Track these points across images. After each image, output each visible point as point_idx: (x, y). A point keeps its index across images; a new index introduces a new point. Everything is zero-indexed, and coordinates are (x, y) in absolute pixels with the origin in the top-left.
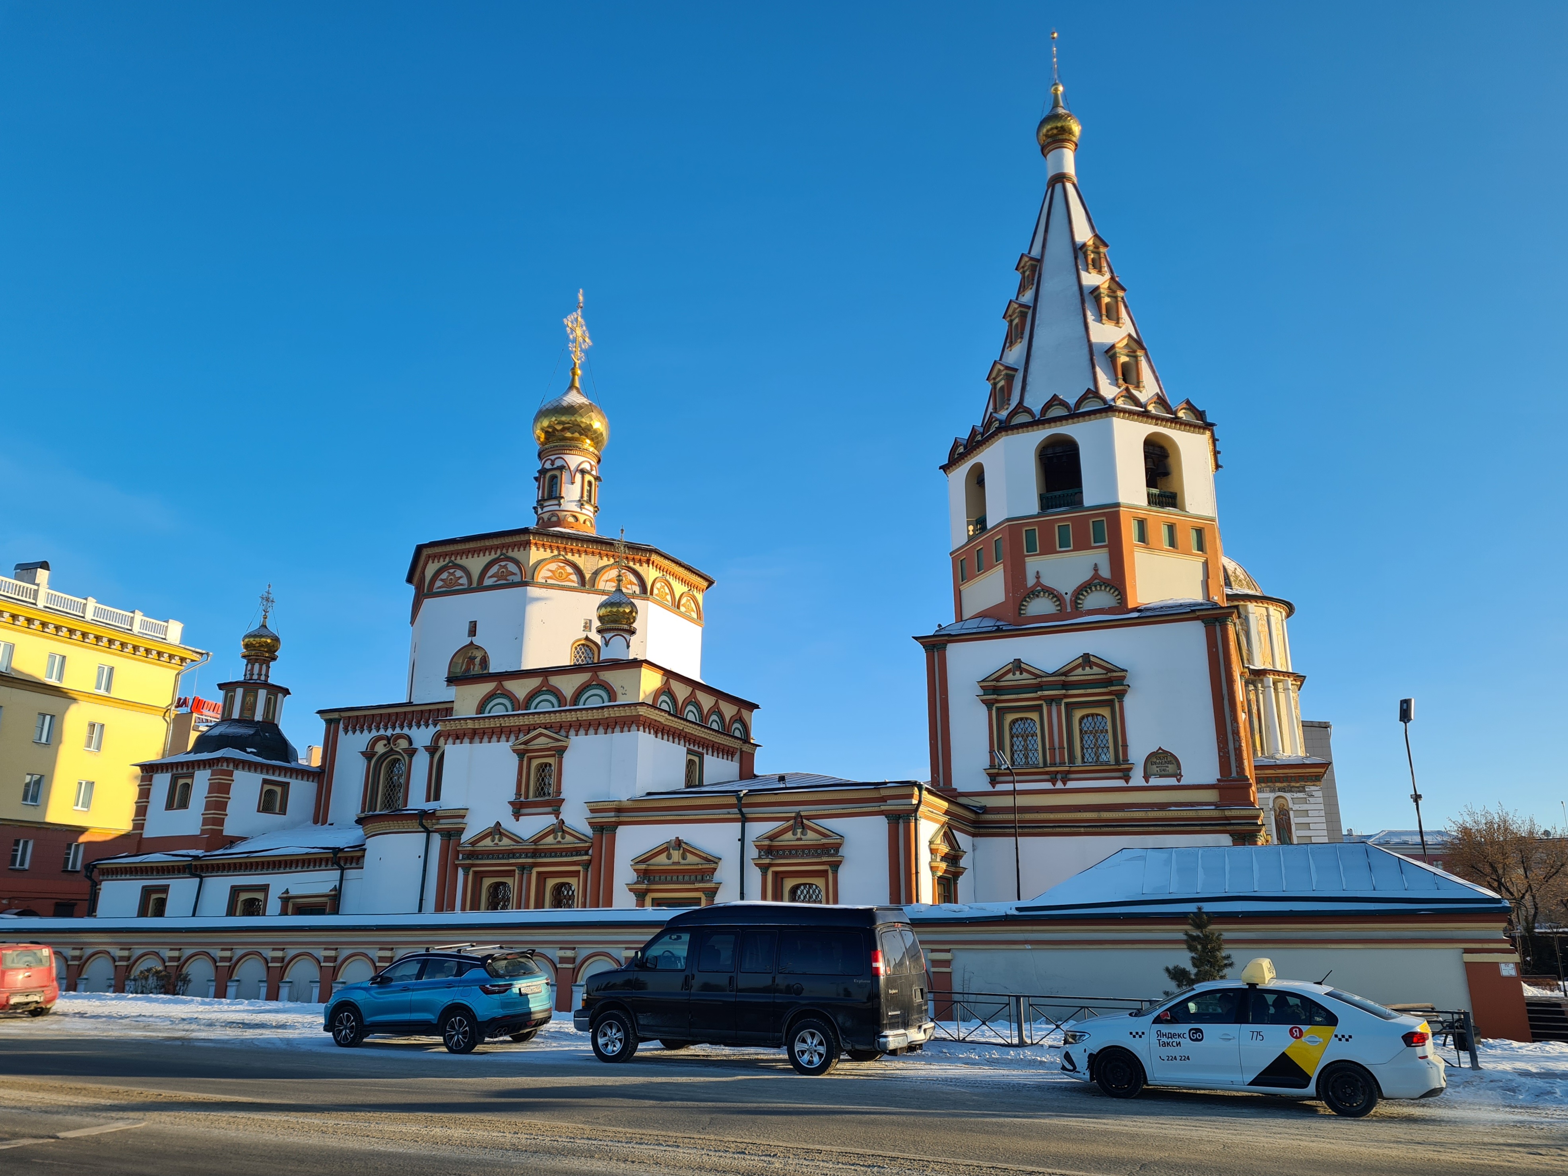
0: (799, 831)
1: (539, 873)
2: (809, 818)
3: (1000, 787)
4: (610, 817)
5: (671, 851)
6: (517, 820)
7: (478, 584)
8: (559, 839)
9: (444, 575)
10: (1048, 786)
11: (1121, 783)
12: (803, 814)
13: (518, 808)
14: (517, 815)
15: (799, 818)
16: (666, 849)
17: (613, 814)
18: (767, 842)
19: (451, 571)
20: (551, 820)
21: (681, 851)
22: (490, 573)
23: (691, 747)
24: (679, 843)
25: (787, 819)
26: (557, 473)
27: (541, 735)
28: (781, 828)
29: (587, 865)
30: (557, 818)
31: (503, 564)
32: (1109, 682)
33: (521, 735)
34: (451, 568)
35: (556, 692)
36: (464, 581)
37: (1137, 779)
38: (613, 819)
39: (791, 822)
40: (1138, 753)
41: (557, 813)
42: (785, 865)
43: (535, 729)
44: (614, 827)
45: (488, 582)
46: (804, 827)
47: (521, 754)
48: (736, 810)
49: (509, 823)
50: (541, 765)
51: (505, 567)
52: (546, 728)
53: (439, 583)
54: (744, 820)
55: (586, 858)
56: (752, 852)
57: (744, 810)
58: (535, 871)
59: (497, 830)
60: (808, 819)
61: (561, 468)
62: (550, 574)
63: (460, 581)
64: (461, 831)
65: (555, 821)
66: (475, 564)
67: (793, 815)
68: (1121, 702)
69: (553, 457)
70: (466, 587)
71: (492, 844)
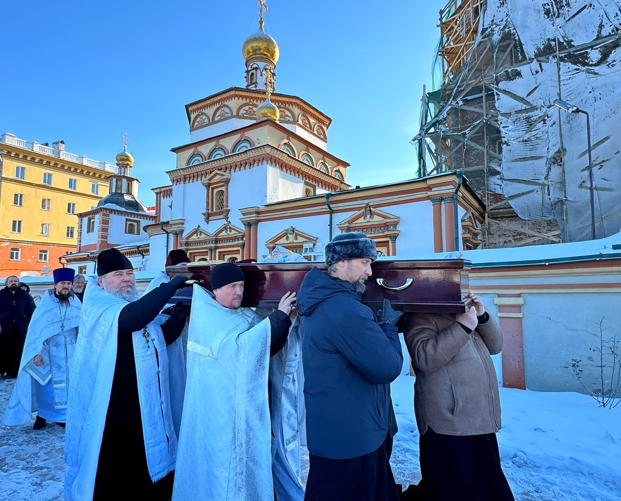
0: (368, 216)
1: (220, 252)
2: (375, 206)
4: (253, 217)
5: (289, 235)
6: (208, 224)
7: (212, 121)
8: (228, 232)
9: (198, 120)
12: (370, 204)
13: (208, 217)
14: (207, 221)
15: (368, 206)
16: (286, 234)
17: (255, 215)
18: (347, 225)
19: (201, 117)
20: (224, 222)
21: (294, 235)
22: (217, 115)
23: (307, 180)
24: (293, 230)
25: (359, 209)
26: (254, 71)
27: (217, 174)
28: (356, 215)
29: (243, 246)
30: (227, 221)
31: (222, 109)
33: (207, 176)
34: (201, 115)
35: (223, 148)
36: (206, 121)
39: (363, 210)
41: (227, 218)
43: (213, 171)
44: (257, 222)
45: (216, 119)
46: (371, 213)
47: (208, 186)
48: (327, 206)
49: (204, 227)
50: (219, 191)
52: (219, 170)
53: (196, 124)
54: (332, 212)
55: (241, 242)
57: (331, 206)
58: (218, 251)
59: (197, 231)
60: (375, 208)
61: (256, 69)
62: (245, 112)
63: (205, 121)
64: (182, 232)
65: (226, 223)
66: (210, 111)
67: (364, 205)
69: (251, 64)
70: (207, 123)
71: (197, 237)
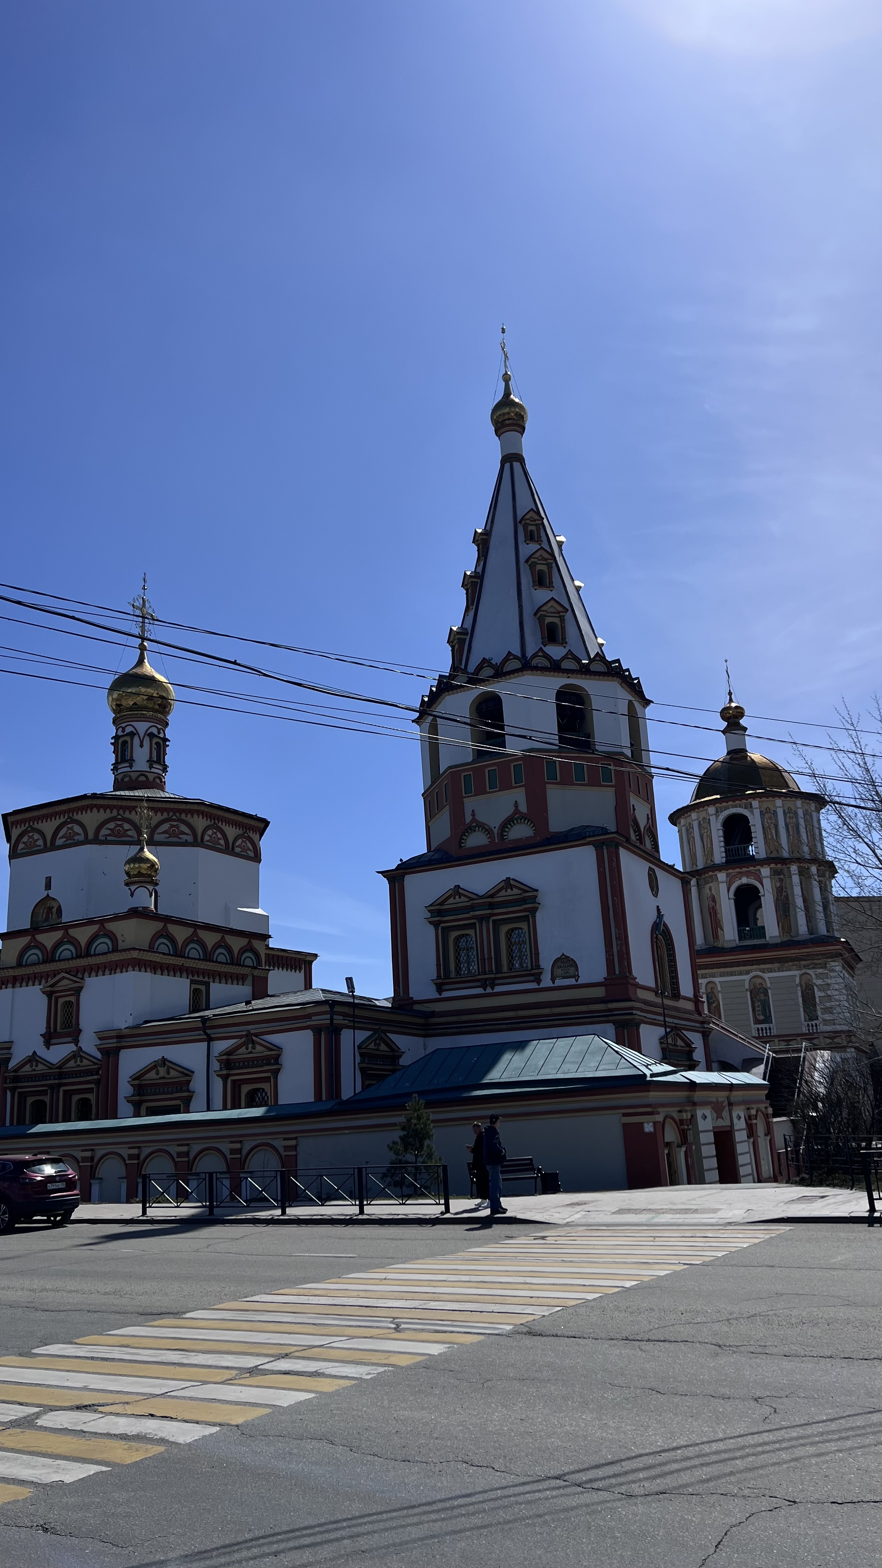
0: (250, 1046)
1: (65, 1091)
2: (256, 1035)
3: (446, 994)
4: (112, 1043)
5: (159, 1068)
6: (48, 1049)
7: (51, 844)
8: (79, 1063)
9: (25, 839)
10: (480, 991)
11: (533, 985)
12: (252, 1032)
13: (49, 1039)
14: (48, 1044)
15: (249, 1035)
16: (155, 1067)
17: (115, 1040)
18: (225, 1057)
19: (31, 834)
20: (72, 1047)
21: (166, 1068)
22: (60, 834)
23: (196, 978)
24: (164, 1061)
25: (240, 1037)
26: (128, 739)
27: (63, 978)
28: (236, 1045)
29: (98, 1082)
30: (77, 1046)
31: (70, 826)
32: (524, 901)
33: (49, 979)
34: (30, 832)
35: (74, 942)
36: (40, 842)
37: (546, 982)
38: (115, 1045)
39: (243, 1039)
40: (546, 961)
41: (76, 1042)
42: (238, 1074)
43: (59, 974)
44: (119, 1049)
45: (59, 842)
46: (253, 1042)
47: (49, 994)
48: (201, 1032)
49: (42, 1052)
50: (66, 1002)
51: (71, 829)
52: (67, 973)
53: (21, 846)
54: (209, 1039)
55: (96, 1077)
56: (216, 1066)
57: (208, 1031)
58: (62, 1089)
59: (34, 1058)
60: (256, 1036)
61: (132, 735)
62: (109, 832)
63: (38, 843)
64: (8, 1060)
65: (75, 1048)
66: (48, 827)
67: (244, 1033)
68: (534, 917)
69: (123, 725)
70: (42, 847)
71: (31, 1069)
